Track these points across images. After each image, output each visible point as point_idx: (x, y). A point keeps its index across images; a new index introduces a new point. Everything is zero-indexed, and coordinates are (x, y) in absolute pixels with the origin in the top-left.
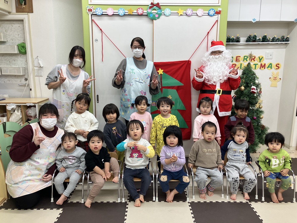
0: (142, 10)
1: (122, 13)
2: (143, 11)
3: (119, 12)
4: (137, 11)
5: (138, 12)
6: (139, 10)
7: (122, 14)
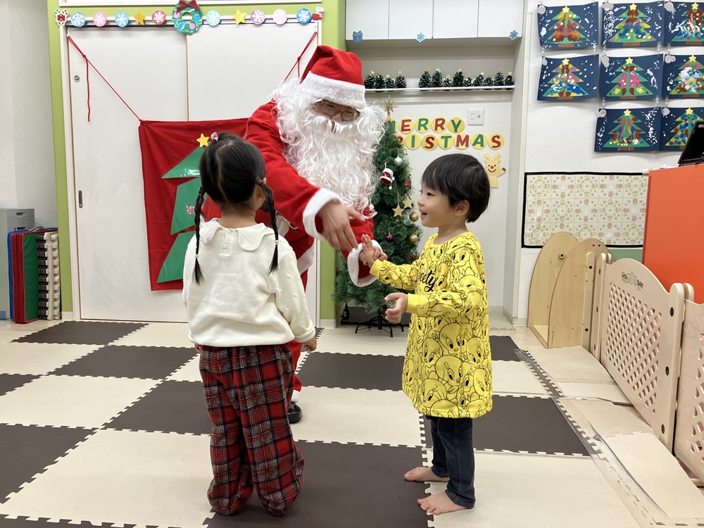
0: (163, 15)
1: (124, 23)
2: (165, 17)
3: (118, 20)
4: (153, 18)
5: (155, 19)
6: (156, 14)
7: (122, 24)
